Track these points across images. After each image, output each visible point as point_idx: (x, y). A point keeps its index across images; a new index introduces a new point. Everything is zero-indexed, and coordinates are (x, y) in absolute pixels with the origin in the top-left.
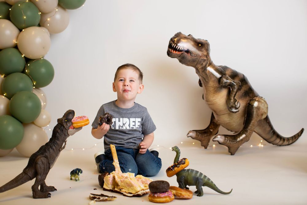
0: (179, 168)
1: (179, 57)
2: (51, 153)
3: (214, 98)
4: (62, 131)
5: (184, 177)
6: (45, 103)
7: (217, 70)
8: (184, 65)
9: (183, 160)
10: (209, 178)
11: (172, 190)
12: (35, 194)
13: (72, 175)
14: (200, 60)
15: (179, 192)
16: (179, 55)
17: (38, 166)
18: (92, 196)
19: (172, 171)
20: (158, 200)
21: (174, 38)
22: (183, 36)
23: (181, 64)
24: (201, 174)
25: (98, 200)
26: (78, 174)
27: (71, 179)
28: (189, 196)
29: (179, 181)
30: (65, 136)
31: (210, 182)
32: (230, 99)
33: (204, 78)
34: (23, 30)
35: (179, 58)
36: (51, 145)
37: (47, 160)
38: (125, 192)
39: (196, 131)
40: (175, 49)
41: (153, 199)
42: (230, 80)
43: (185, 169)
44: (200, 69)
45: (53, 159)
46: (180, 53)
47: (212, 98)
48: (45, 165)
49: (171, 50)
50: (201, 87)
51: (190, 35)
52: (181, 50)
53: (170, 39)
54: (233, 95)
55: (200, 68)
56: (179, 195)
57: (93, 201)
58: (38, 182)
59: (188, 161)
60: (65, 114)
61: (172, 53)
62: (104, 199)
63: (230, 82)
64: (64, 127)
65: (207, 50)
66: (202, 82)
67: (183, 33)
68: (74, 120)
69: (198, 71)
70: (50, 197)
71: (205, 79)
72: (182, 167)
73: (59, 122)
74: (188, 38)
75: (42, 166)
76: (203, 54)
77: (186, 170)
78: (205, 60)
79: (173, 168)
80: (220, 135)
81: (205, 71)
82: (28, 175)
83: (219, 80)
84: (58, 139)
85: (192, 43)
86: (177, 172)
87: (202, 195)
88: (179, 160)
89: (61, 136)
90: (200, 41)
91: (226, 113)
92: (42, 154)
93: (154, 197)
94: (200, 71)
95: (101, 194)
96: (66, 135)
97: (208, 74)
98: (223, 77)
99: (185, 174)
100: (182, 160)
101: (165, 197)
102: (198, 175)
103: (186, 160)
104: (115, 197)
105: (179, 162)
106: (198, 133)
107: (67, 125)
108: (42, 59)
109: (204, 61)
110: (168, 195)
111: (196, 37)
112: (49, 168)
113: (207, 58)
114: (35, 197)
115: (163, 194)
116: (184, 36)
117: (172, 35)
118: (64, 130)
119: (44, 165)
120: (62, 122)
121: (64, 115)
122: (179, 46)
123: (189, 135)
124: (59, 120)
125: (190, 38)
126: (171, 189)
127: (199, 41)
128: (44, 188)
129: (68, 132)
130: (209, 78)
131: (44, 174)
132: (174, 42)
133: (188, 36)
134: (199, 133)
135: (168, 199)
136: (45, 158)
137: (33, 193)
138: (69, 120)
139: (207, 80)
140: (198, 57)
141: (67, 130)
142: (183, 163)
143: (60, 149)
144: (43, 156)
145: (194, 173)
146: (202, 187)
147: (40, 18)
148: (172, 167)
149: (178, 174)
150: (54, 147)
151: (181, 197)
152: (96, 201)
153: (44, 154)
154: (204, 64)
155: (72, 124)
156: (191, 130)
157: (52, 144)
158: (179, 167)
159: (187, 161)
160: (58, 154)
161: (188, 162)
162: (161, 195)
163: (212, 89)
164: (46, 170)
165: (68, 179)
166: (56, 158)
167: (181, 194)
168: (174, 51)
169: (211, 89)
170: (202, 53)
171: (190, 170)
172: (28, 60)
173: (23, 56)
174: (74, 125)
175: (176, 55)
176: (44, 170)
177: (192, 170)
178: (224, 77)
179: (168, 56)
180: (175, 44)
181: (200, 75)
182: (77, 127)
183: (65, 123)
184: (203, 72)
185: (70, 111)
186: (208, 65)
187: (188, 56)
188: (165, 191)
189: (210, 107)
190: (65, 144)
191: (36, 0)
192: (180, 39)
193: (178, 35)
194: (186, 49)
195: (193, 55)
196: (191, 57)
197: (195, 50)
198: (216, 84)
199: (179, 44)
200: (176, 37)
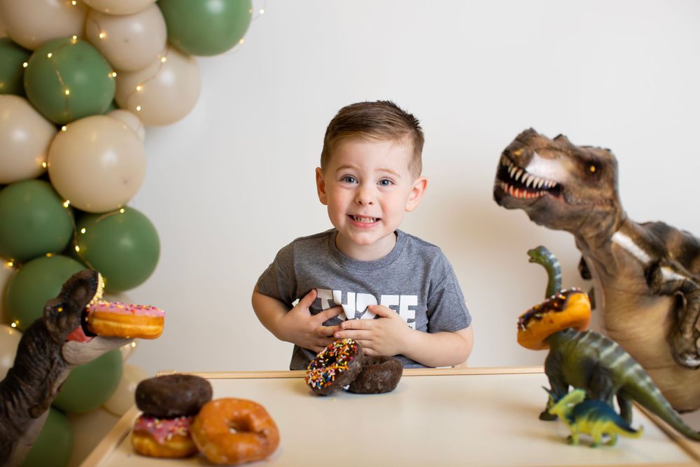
1: (531, 205)
3: (630, 324)
7: (641, 241)
8: (542, 228)
16: (531, 201)
21: (514, 147)
22: (542, 144)
23: (533, 224)
32: (682, 332)
33: (601, 264)
34: (64, 128)
35: (530, 209)
40: (520, 185)
42: (683, 274)
44: (591, 238)
46: (533, 195)
47: (626, 322)
49: (506, 185)
51: (560, 135)
52: (537, 186)
54: (692, 320)
55: (590, 235)
61: (508, 197)
63: (684, 281)
65: (613, 182)
67: (539, 131)
69: (581, 242)
71: (604, 268)
74: (556, 149)
76: (601, 195)
78: (607, 214)
81: (606, 245)
83: (650, 273)
85: (571, 165)
90: (592, 154)
91: (667, 364)
94: (592, 244)
97: (614, 255)
98: (660, 264)
108: (123, 210)
109: (604, 218)
111: (578, 140)
113: (613, 209)
116: (545, 142)
117: (507, 140)
122: (530, 175)
125: (559, 147)
127: (588, 156)
130: (618, 265)
132: (515, 161)
133: (556, 139)
139: (610, 271)
140: (586, 206)
147: (113, 86)
154: (604, 224)
163: (625, 296)
168: (517, 191)
169: (623, 297)
170: (599, 192)
172: (80, 215)
173: (66, 204)
175: (522, 202)
178: (665, 265)
179: (495, 204)
180: (519, 168)
181: (591, 257)
184: (599, 247)
186: (614, 227)
187: (558, 204)
191: (102, 36)
192: (532, 154)
193: (527, 140)
194: (551, 184)
195: (571, 201)
196: (568, 206)
197: (580, 185)
198: (638, 284)
199: (529, 169)
200: (522, 147)
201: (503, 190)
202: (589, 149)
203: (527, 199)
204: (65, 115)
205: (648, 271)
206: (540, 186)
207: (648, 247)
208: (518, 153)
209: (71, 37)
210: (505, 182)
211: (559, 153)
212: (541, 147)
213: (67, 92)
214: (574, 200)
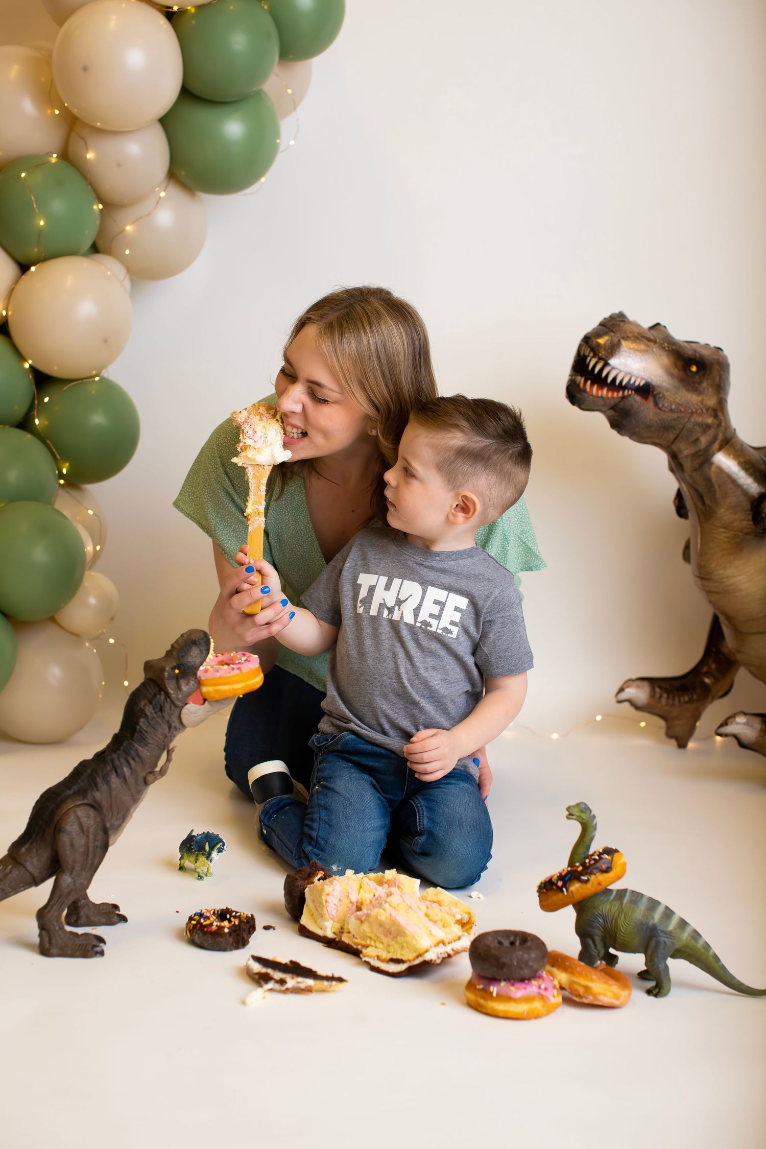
0: (589, 885)
1: (612, 408)
2: (114, 793)
3: (729, 572)
4: (161, 710)
5: (605, 920)
6: (98, 548)
7: (749, 466)
8: (626, 440)
9: (606, 856)
10: (695, 931)
11: (555, 970)
12: (46, 939)
13: (185, 855)
14: (689, 425)
15: (582, 981)
16: (613, 403)
17: (65, 839)
18: (257, 967)
19: (560, 895)
20: (501, 1007)
21: (597, 333)
22: (633, 332)
23: (614, 433)
24: (668, 913)
25: (277, 986)
26: (208, 856)
27: (181, 868)
28: (617, 997)
29: (583, 931)
30: (170, 728)
31: (700, 944)
33: (697, 491)
34: (33, 269)
35: (611, 412)
36: (117, 762)
37: (98, 820)
38: (378, 958)
39: (651, 681)
40: (599, 380)
41: (482, 1001)
43: (610, 887)
44: (687, 456)
45: (120, 815)
46: (615, 395)
47: (725, 568)
48: (91, 837)
49: (583, 379)
50: (682, 520)
51: (658, 324)
52: (621, 382)
53: (582, 336)
55: (685, 453)
56: (581, 991)
57: (260, 990)
58: (59, 898)
59: (622, 861)
60: (172, 646)
61: (584, 394)
62: (302, 986)
64: (167, 695)
65: (721, 388)
66: (689, 504)
67: (631, 317)
68: (206, 671)
69: (676, 464)
70: (102, 953)
71: (701, 498)
72: (600, 884)
73: (150, 676)
74: (649, 340)
75: (80, 842)
76: (701, 402)
77: (614, 893)
78: (708, 427)
79: (564, 885)
80: (745, 714)
81: (706, 465)
82: (24, 867)
83: (758, 505)
84: (143, 741)
85: (666, 360)
86: (577, 898)
87: (664, 991)
88: (591, 852)
89: (155, 729)
90: (695, 351)
92: (82, 793)
93: (487, 994)
94: (688, 465)
95: (291, 962)
96: (173, 725)
97: (714, 480)
99: (607, 908)
100: (600, 855)
101: (528, 999)
102: (657, 916)
103: (616, 855)
104: (340, 980)
105: (590, 865)
106: (658, 690)
107: (179, 688)
108: (97, 379)
109: (704, 432)
110: (539, 993)
112: (105, 847)
113: (716, 421)
114: (45, 950)
115: (519, 985)
116: (636, 330)
117: (591, 324)
118: (167, 707)
119: (88, 837)
120: (162, 679)
121: (169, 648)
122: (613, 368)
123: (623, 696)
124: (148, 666)
125: (656, 340)
126: (553, 966)
127: (690, 353)
128: (82, 913)
129: (183, 716)
130: (718, 495)
131: (83, 868)
132: (595, 350)
133: (652, 328)
134: (660, 687)
135: (537, 1005)
136: (92, 812)
137: (40, 935)
138: (188, 671)
139: (708, 502)
140: (682, 414)
141: (176, 706)
142: (604, 867)
143: (150, 777)
144: (85, 801)
145: (643, 905)
146: (670, 962)
147: (98, 222)
148: (561, 877)
149: (581, 907)
150: (126, 770)
151: (585, 1001)
152: (271, 990)
153: (89, 795)
154: (704, 440)
155: (199, 683)
156: (634, 677)
157: (118, 758)
158: (587, 881)
159: (618, 860)
160: (141, 795)
161: (625, 864)
162: (512, 988)
163: (724, 535)
164: (94, 855)
165: (169, 864)
166: (132, 810)
167: (587, 988)
168: (595, 388)
169: (722, 536)
170: (700, 399)
171: (628, 894)
172: (42, 380)
173: (27, 366)
174: (205, 689)
175: (601, 402)
176: (86, 853)
177: (637, 896)
179: (567, 402)
180: (600, 359)
181: (685, 482)
182: (217, 697)
183: (174, 681)
184: (696, 470)
185: (193, 637)
186: (716, 445)
187: (646, 409)
188: (527, 977)
189: (711, 602)
190: (169, 760)
191: (90, 156)
192: (619, 341)
193: (613, 325)
194: (639, 382)
195: (663, 406)
196: (659, 411)
197: (676, 387)
198: (743, 520)
199: (613, 362)
200: (606, 334)
201: (578, 385)
202: (693, 345)
203: (608, 398)
204: (35, 251)
205: (755, 504)
206: (624, 383)
207: (757, 474)
208: (601, 341)
209: (49, 154)
210: (582, 376)
211: (651, 344)
212: (630, 335)
213: (42, 223)
214: (666, 405)
